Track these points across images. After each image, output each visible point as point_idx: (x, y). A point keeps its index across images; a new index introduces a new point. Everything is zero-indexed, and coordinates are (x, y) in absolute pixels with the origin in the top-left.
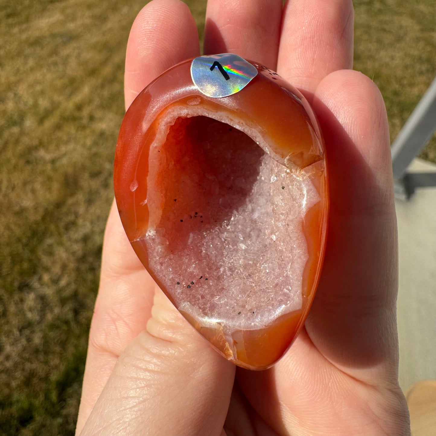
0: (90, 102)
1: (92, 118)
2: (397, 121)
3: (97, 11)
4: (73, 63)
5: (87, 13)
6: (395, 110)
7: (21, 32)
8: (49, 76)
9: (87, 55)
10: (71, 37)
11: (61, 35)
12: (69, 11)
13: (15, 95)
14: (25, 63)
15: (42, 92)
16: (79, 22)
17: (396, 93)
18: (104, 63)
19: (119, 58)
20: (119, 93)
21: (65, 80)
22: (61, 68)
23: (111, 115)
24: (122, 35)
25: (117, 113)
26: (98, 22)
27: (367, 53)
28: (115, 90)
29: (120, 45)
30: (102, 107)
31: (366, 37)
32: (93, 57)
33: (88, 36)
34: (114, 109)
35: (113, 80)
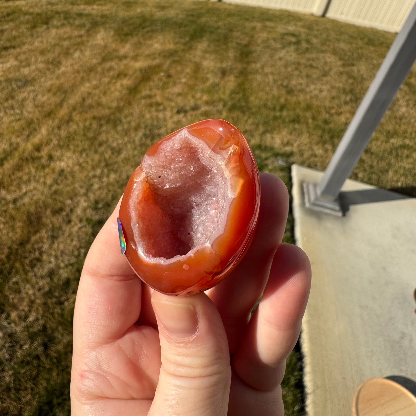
0: (48, 143)
1: (51, 158)
2: (329, 147)
3: (50, 56)
4: (29, 106)
5: (40, 59)
6: (327, 137)
8: (6, 119)
9: (42, 99)
10: (27, 82)
11: (17, 80)
12: (22, 57)
16: (33, 67)
17: (326, 122)
18: (60, 105)
19: (73, 100)
20: (75, 132)
21: (23, 122)
22: (18, 111)
23: (69, 154)
24: (76, 77)
25: (74, 152)
26: (51, 66)
27: (299, 87)
28: (71, 130)
29: (74, 87)
30: (60, 147)
31: (296, 73)
32: (49, 99)
33: (42, 80)
34: (72, 147)
35: (69, 120)
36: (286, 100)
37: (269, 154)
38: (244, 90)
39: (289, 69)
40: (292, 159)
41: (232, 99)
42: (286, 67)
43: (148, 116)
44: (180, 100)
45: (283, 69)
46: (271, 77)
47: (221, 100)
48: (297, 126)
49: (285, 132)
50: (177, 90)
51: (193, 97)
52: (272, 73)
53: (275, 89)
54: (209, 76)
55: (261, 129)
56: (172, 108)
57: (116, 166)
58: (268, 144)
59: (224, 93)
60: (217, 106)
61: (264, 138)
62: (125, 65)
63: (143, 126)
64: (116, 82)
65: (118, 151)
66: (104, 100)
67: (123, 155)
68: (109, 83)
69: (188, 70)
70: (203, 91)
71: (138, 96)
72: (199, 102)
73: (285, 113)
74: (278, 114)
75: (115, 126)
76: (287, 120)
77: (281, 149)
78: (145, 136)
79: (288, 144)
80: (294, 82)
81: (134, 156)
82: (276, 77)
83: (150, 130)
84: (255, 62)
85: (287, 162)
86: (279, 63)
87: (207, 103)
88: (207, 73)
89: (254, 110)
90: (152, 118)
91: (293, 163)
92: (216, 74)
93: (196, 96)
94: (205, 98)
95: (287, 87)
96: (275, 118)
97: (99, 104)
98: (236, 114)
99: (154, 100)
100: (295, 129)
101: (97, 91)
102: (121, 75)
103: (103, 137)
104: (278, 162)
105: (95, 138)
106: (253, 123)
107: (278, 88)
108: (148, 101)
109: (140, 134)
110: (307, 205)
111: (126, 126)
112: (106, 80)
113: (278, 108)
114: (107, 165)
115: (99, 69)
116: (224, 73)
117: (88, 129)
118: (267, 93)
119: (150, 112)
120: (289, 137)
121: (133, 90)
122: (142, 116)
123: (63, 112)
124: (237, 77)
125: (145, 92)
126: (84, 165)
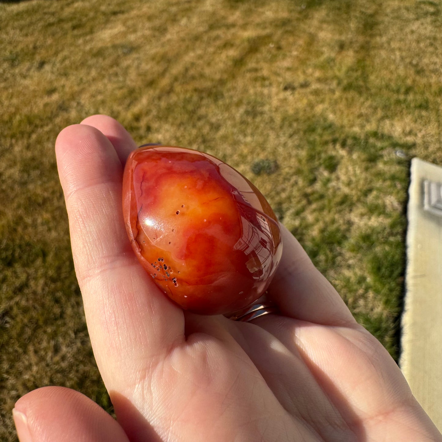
0: (148, 113)
1: (149, 129)
3: (157, 22)
4: (133, 74)
5: (148, 25)
7: (86, 42)
8: (110, 87)
9: (146, 67)
10: (132, 49)
11: (123, 46)
12: (130, 23)
13: (78, 104)
14: (88, 74)
15: (103, 102)
16: (139, 34)
18: (163, 74)
19: (176, 69)
20: (176, 104)
21: (125, 91)
22: (121, 79)
23: (167, 126)
24: (180, 46)
25: (172, 124)
26: (157, 34)
27: (432, 67)
28: (171, 101)
29: (178, 56)
30: (159, 118)
31: (431, 49)
32: (152, 68)
33: (148, 47)
34: (170, 120)
35: (170, 91)
36: (414, 81)
37: (386, 144)
38: (364, 67)
39: (422, 45)
40: (413, 152)
41: (350, 77)
42: (418, 42)
43: (252, 91)
44: (288, 76)
45: (414, 44)
46: (398, 53)
47: (335, 77)
48: (424, 113)
49: (408, 119)
50: (286, 63)
51: (304, 73)
52: (400, 49)
53: (401, 68)
54: (325, 49)
55: (380, 113)
56: (279, 84)
57: (213, 143)
58: (386, 131)
59: (339, 70)
60: (330, 84)
61: (382, 124)
62: (233, 34)
63: (245, 101)
64: (221, 53)
65: (216, 127)
66: (207, 71)
67: (222, 132)
68: (214, 53)
69: (301, 42)
70: (316, 67)
71: (244, 69)
72: (310, 79)
73: (411, 97)
74: (402, 97)
75: (216, 100)
76: (412, 105)
77: (401, 138)
78: (247, 113)
79: (410, 133)
80: (426, 61)
81: (233, 134)
82: (404, 54)
83: (253, 107)
84: (381, 35)
85: (407, 155)
86: (410, 37)
87: (319, 80)
88: (323, 46)
89: (373, 91)
90: (256, 94)
91: (414, 156)
92: (332, 48)
93: (307, 72)
94: (317, 74)
95: (417, 65)
96: (398, 102)
97: (202, 76)
98: (351, 94)
99: (259, 74)
100: (421, 117)
101: (201, 62)
102: (227, 45)
103: (202, 111)
104: (396, 153)
105: (194, 112)
106: (370, 106)
107: (406, 67)
108: (254, 75)
109: (242, 110)
110: (426, 207)
111: (227, 101)
112: (211, 50)
113: (403, 90)
114: (204, 141)
115: (205, 38)
116: (342, 46)
117: (188, 101)
118: (391, 72)
119: (254, 87)
120: (413, 125)
121: (239, 62)
122: (245, 91)
123: (165, 82)
124: (356, 52)
125: (251, 64)
126: (181, 139)
